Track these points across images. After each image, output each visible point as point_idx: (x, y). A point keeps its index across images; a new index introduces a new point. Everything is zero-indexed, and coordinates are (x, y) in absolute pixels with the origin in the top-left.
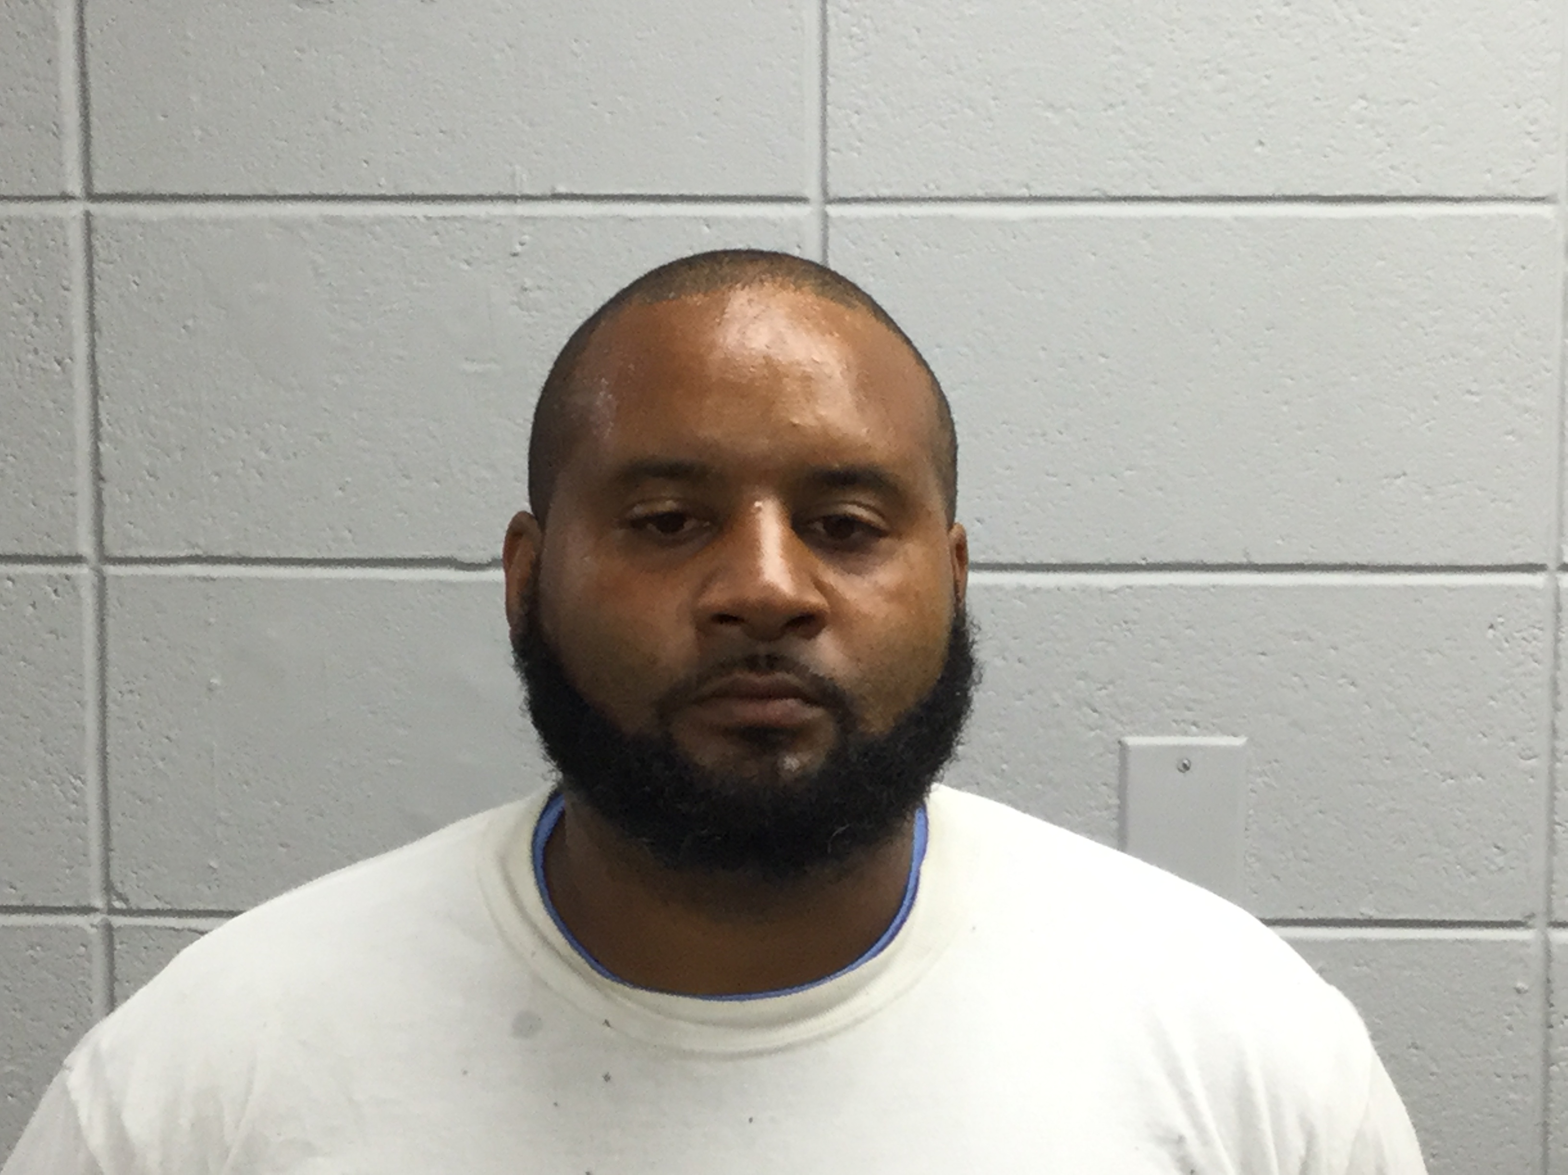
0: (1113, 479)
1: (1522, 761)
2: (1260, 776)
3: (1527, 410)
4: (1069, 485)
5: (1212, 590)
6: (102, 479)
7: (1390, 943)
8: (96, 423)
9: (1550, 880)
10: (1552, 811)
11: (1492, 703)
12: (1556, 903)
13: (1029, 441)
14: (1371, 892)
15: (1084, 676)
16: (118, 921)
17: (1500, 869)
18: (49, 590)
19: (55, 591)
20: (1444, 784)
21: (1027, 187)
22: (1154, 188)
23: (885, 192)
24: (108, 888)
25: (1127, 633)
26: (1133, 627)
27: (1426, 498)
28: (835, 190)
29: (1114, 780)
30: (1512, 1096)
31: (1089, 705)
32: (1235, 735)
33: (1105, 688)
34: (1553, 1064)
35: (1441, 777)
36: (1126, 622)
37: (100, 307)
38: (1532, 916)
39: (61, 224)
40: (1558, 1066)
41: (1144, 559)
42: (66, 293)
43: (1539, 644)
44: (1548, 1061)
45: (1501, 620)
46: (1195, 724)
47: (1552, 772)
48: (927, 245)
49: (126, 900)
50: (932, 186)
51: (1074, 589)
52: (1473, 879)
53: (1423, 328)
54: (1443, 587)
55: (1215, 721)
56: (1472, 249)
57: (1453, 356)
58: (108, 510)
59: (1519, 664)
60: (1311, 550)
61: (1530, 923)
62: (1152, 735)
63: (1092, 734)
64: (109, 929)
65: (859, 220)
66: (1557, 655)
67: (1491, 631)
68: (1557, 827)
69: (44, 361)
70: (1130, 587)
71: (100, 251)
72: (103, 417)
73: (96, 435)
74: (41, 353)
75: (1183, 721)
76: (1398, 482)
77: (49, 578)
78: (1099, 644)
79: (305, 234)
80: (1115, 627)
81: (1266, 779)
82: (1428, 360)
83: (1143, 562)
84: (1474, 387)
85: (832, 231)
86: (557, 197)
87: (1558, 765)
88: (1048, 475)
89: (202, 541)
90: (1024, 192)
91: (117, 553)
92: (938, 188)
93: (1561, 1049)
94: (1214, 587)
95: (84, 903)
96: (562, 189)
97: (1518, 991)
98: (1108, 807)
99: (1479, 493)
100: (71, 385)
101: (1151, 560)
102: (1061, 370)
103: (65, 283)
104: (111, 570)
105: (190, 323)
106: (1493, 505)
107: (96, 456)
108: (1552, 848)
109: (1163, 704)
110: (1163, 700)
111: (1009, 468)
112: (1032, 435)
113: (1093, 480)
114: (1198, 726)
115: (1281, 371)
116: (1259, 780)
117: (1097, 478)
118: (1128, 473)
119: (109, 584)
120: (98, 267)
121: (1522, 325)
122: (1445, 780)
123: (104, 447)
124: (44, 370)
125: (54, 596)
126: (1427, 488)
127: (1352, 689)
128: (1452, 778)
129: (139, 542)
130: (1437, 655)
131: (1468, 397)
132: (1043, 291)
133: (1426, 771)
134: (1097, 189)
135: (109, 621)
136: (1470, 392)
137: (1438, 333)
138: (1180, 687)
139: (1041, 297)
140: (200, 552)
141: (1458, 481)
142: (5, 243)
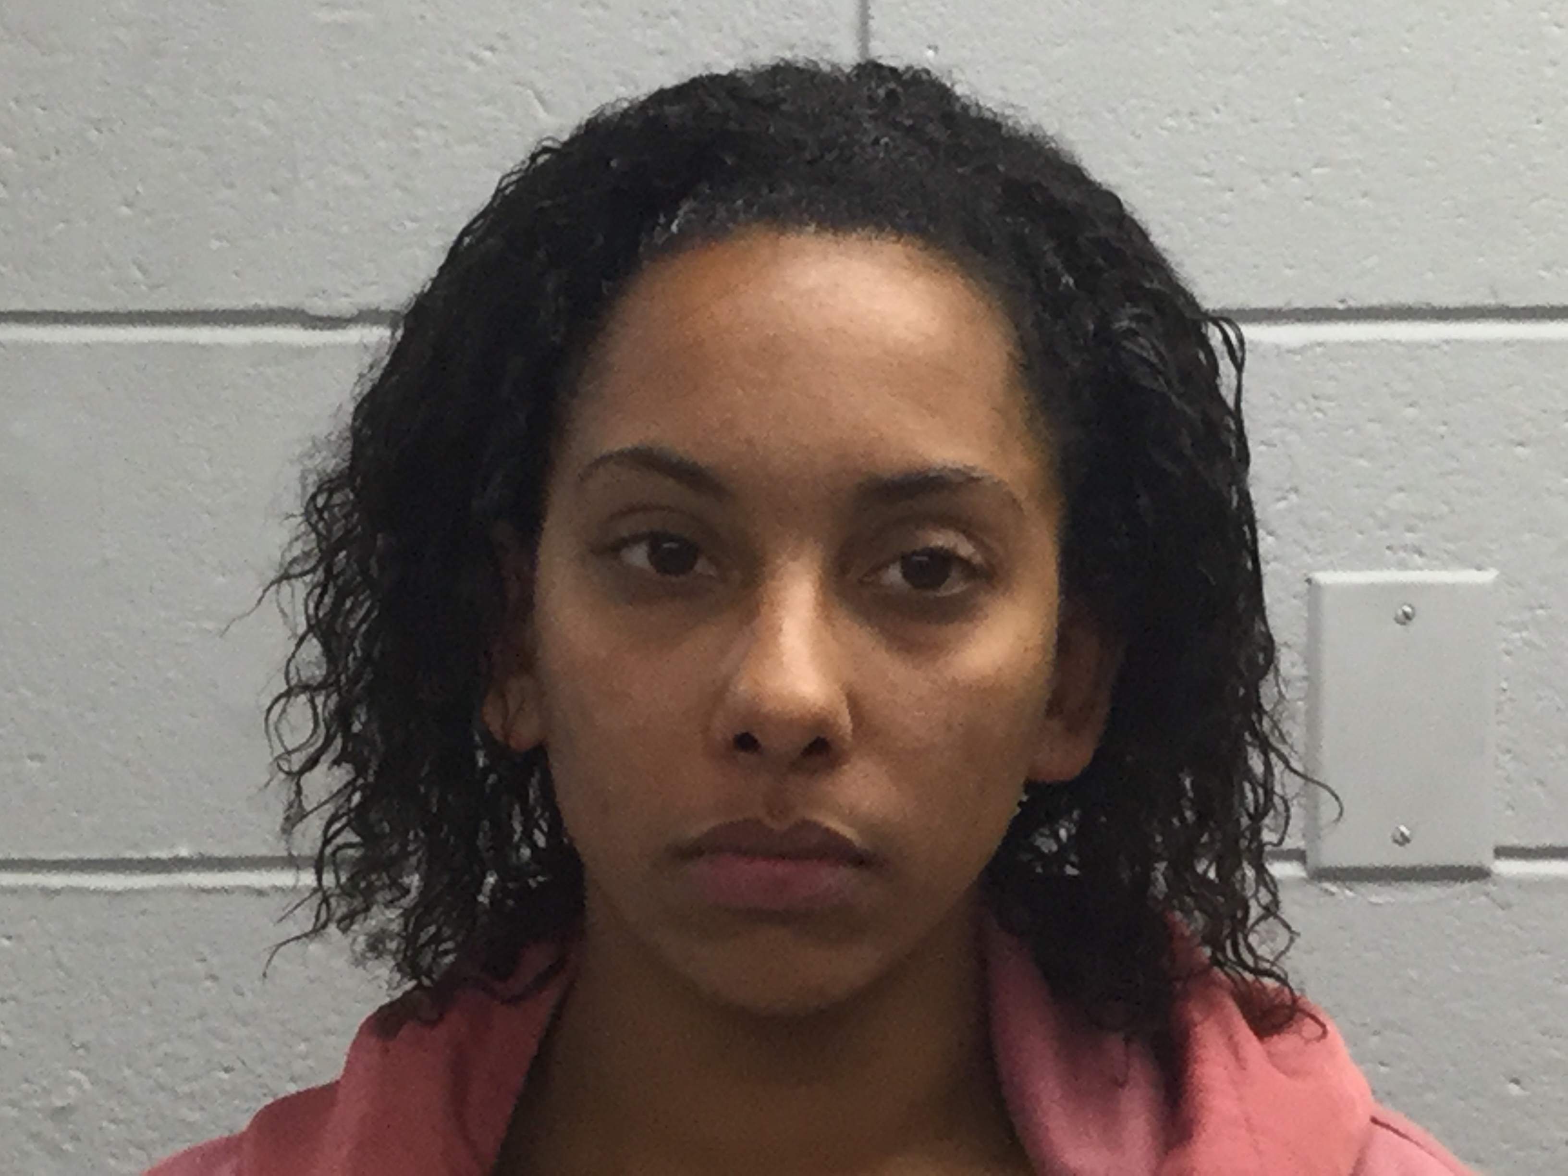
0: (1296, 180)
2: (1519, 630)
4: (1230, 189)
5: (1446, 348)
13: (1170, 122)
25: (1318, 415)
26: (1324, 404)
29: (1299, 637)
32: (1479, 568)
33: (1284, 498)
36: (1315, 397)
41: (1342, 301)
46: (1420, 551)
55: (1451, 546)
62: (1355, 569)
70: (1320, 344)
75: (1402, 547)
78: (1276, 431)
80: (1301, 406)
81: (1525, 634)
83: (1341, 307)
88: (1198, 174)
94: (1447, 342)
98: (1291, 681)
101: (1352, 303)
102: (1217, 15)
109: (1371, 521)
110: (1372, 515)
111: (1138, 164)
112: (1175, 113)
113: (1264, 181)
114: (1421, 554)
115: (1545, 15)
116: (1516, 635)
117: (1272, 179)
118: (1316, 171)
138: (1398, 495)
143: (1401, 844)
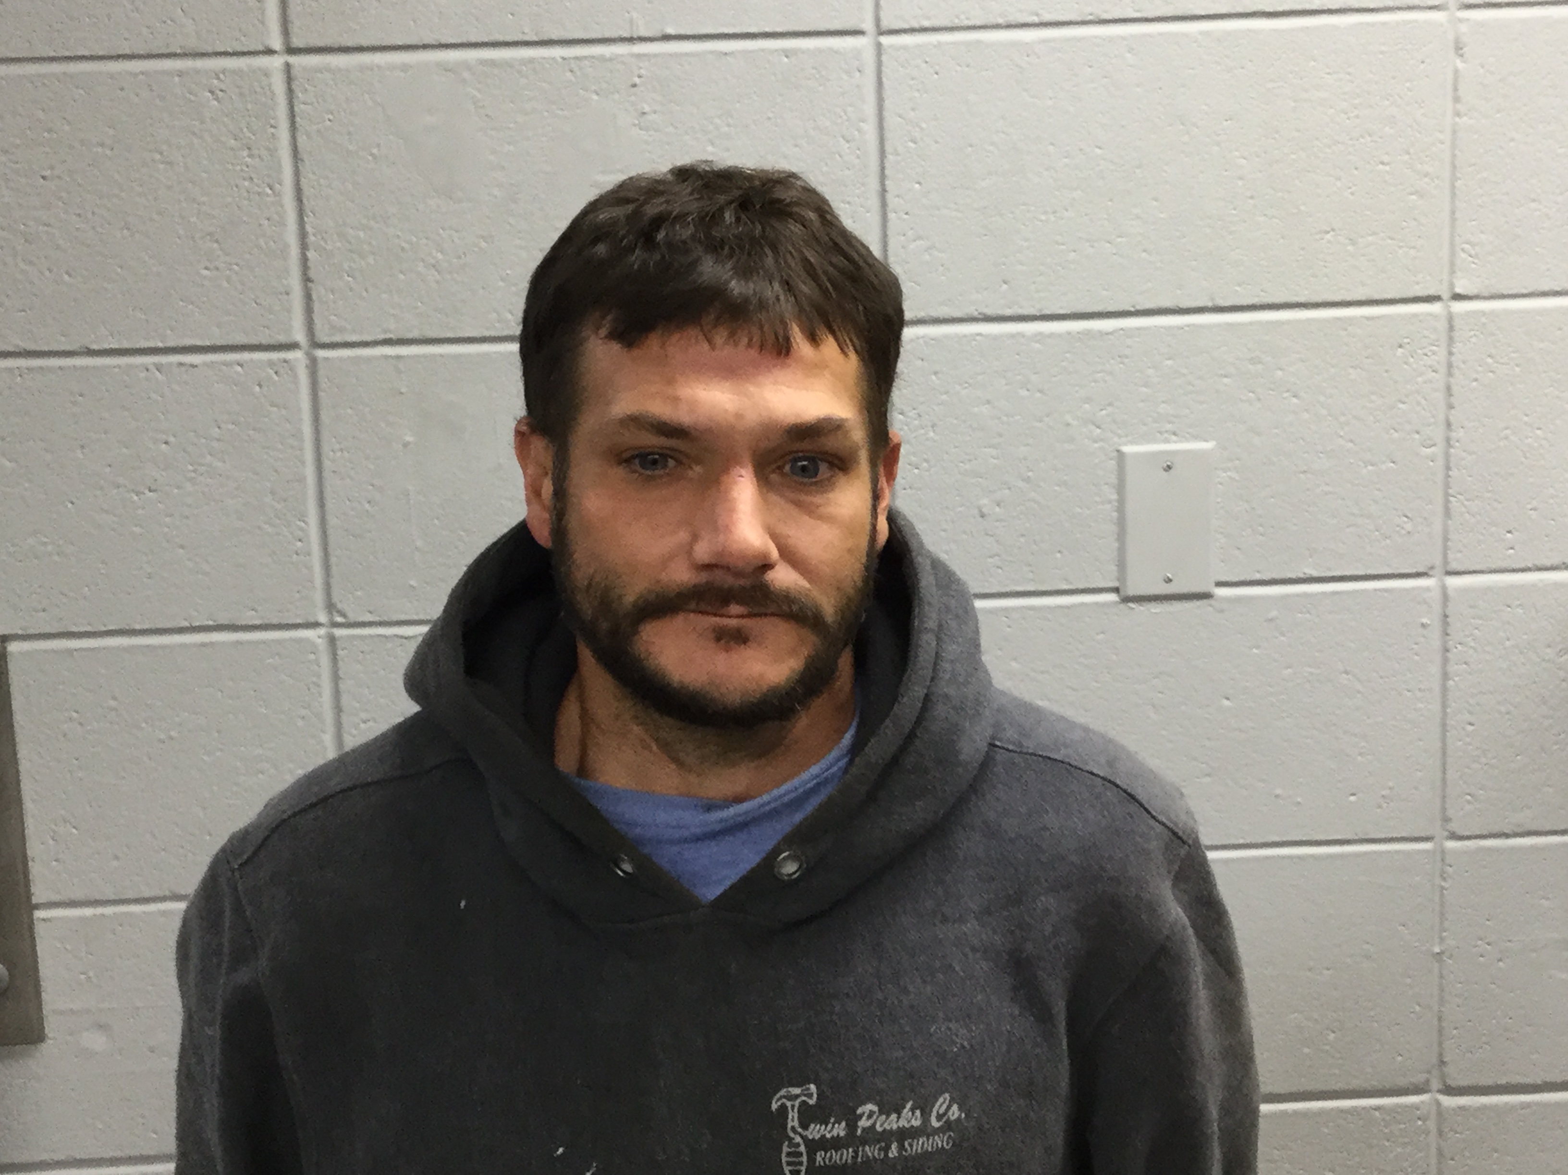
0: (1108, 245)
1: (1424, 449)
2: (1225, 472)
3: (1426, 175)
4: (1075, 251)
5: (1186, 328)
6: (310, 280)
7: (1324, 594)
8: (303, 235)
9: (1446, 539)
10: (1447, 486)
11: (1401, 406)
12: (1451, 556)
13: (1043, 218)
14: (1311, 557)
15: (1088, 400)
16: (338, 632)
17: (1409, 533)
18: (271, 372)
19: (276, 373)
20: (1365, 471)
21: (1037, 15)
22: (1138, 11)
23: (926, 24)
24: (330, 607)
25: (1121, 366)
26: (1126, 361)
27: (1350, 248)
28: (886, 24)
29: (1113, 480)
30: (1420, 705)
31: (1094, 424)
32: (1206, 441)
33: (1105, 409)
34: (1449, 679)
35: (1363, 465)
36: (1119, 357)
37: (302, 139)
38: (1432, 568)
39: (266, 74)
40: (1454, 680)
41: (1133, 307)
42: (273, 130)
43: (1436, 358)
44: (1445, 676)
45: (1406, 340)
46: (1175, 434)
47: (1447, 456)
48: (960, 66)
49: (344, 615)
50: (962, 17)
51: (1078, 333)
52: (1388, 541)
53: (1346, 113)
54: (1363, 317)
55: (1190, 430)
56: (1383, 48)
57: (1370, 135)
58: (316, 306)
59: (1421, 374)
60: (1262, 294)
61: (1431, 573)
62: (1143, 444)
63: (1096, 445)
64: (332, 640)
65: (905, 48)
66: (1450, 366)
67: (1400, 350)
68: (1451, 499)
69: (258, 186)
70: (1122, 329)
71: (300, 95)
72: (309, 228)
73: (304, 246)
74: (255, 180)
75: (1166, 431)
76: (1328, 236)
77: (271, 363)
78: (1099, 375)
79: (466, 75)
80: (1112, 361)
81: (1229, 473)
82: (1351, 139)
83: (1132, 309)
84: (1386, 159)
85: (884, 58)
86: (667, 38)
87: (1452, 450)
88: (1058, 244)
89: (392, 326)
90: (1036, 19)
91: (326, 340)
92: (967, 19)
93: (1456, 667)
94: (1188, 326)
95: (312, 620)
96: (671, 31)
97: (1423, 625)
98: (1110, 502)
99: (1389, 241)
100: (282, 206)
101: (1138, 308)
102: (1066, 160)
103: (272, 122)
104: (321, 353)
105: (375, 151)
106: (1401, 252)
107: (304, 261)
108: (1447, 513)
109: (1149, 419)
110: (1150, 416)
111: (1026, 240)
112: (1045, 213)
113: (1092, 247)
114: (1177, 435)
115: (1237, 153)
116: (1224, 474)
117: (1096, 244)
118: (1119, 240)
119: (321, 365)
120: (298, 108)
121: (1422, 107)
122: (1366, 467)
123: (310, 254)
124: (259, 194)
125: (276, 378)
126: (1350, 240)
127: (1295, 400)
128: (1372, 465)
129: (342, 330)
130: (1359, 370)
131: (1381, 166)
132: (1051, 98)
133: (1352, 461)
134: (1091, 14)
135: (321, 394)
136: (1382, 163)
137: (1357, 117)
138: (1163, 405)
139: (1050, 103)
140: (391, 336)
141: (1374, 234)
142: (221, 90)
143: (1167, 582)
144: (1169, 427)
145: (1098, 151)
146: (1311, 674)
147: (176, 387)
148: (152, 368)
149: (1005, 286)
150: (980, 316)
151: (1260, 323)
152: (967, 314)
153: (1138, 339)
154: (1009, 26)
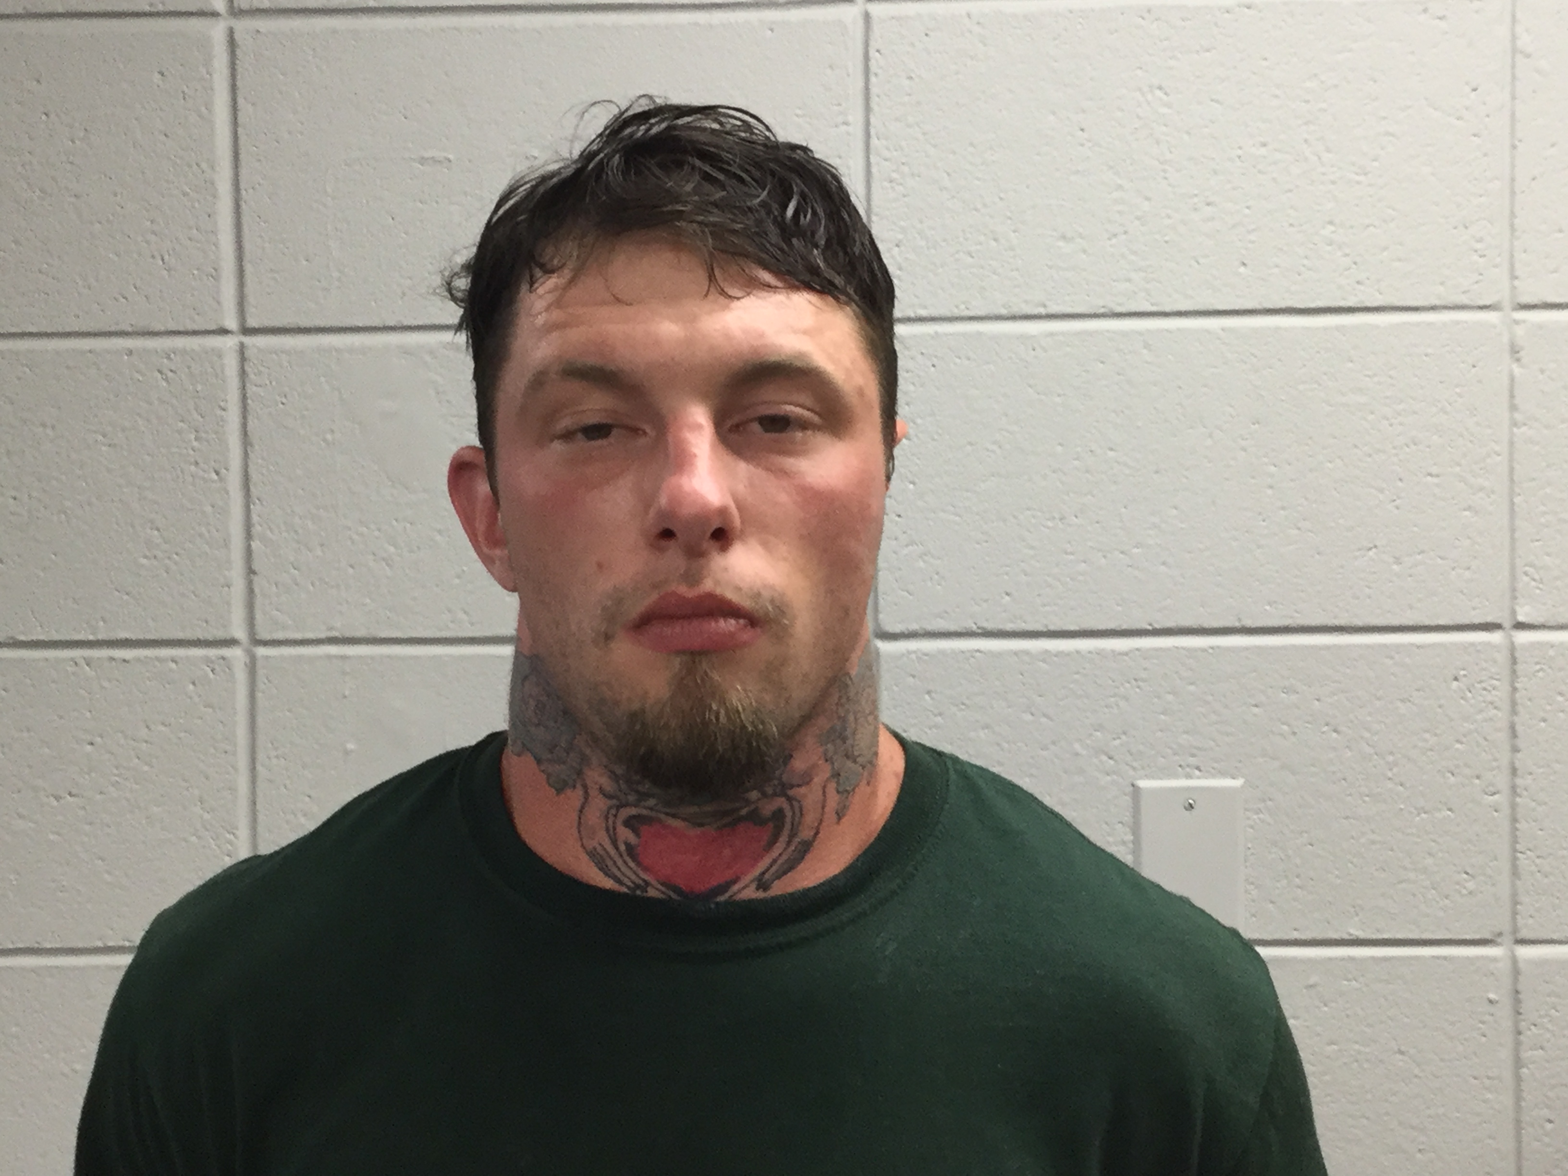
0: (1122, 556)
1: (1486, 796)
2: (1257, 814)
3: (1481, 489)
4: (1085, 562)
5: (1211, 651)
6: (254, 573)
7: (1373, 959)
8: (248, 524)
9: (1515, 902)
10: (1515, 840)
11: (1458, 746)
12: (1520, 921)
13: (1050, 524)
14: (1357, 915)
15: (1099, 727)
17: (1470, 893)
18: (208, 670)
19: (213, 671)
20: (1417, 819)
21: (1045, 306)
22: (1152, 305)
23: (923, 313)
25: (1138, 690)
26: (1141, 684)
27: (1395, 567)
29: (1127, 818)
30: (1489, 1096)
31: (1106, 754)
32: (1233, 777)
33: (1119, 738)
34: (1523, 1067)
35: (1415, 812)
36: (1136, 680)
37: (252, 424)
38: (1500, 934)
39: (219, 354)
40: (1528, 1068)
41: (1150, 625)
42: (223, 413)
43: (1497, 693)
44: (1518, 1063)
45: (1462, 673)
46: (1198, 768)
47: (1513, 806)
48: (960, 358)
50: (962, 307)
51: (1090, 652)
52: (1447, 901)
53: (1388, 419)
54: (1412, 645)
55: (1215, 765)
56: (1430, 351)
57: (1415, 444)
58: (259, 601)
59: (1481, 711)
60: (1296, 615)
61: (1499, 940)
62: (1161, 779)
63: (1109, 778)
66: (1514, 704)
67: (1455, 683)
68: (1519, 855)
69: (204, 471)
70: (1138, 649)
71: (252, 376)
72: (255, 518)
73: (249, 535)
74: (202, 465)
75: (1188, 766)
76: (1371, 553)
77: (208, 661)
78: (1112, 699)
79: (428, 358)
80: (1127, 685)
81: (1261, 816)
82: (1394, 448)
83: (1150, 628)
84: (1434, 470)
87: (1518, 800)
88: (1066, 553)
89: (338, 625)
90: (1042, 311)
91: (267, 636)
92: (968, 309)
93: (1530, 1053)
94: (1212, 648)
97: (1491, 1001)
98: (1124, 843)
99: (1439, 561)
100: (227, 493)
101: (1157, 626)
102: (1076, 463)
103: (222, 404)
104: (261, 651)
105: (329, 437)
106: (1454, 573)
107: (249, 553)
108: (1515, 872)
109: (1169, 751)
110: (1170, 748)
111: (1032, 548)
112: (1052, 519)
113: (1105, 557)
114: (1200, 771)
115: (1266, 460)
116: (1255, 817)
117: (1109, 555)
118: (1136, 550)
119: (259, 664)
120: (251, 389)
121: (1475, 415)
122: (1419, 814)
123: (255, 545)
124: (204, 479)
125: (211, 675)
126: (1395, 557)
127: (1335, 735)
128: (1425, 813)
129: (284, 628)
130: (1408, 704)
131: (1429, 478)
132: (1059, 395)
133: (1402, 806)
134: (1103, 307)
135: (259, 695)
136: (1430, 475)
137: (1401, 424)
138: (1185, 736)
139: (1058, 400)
140: (335, 634)
141: (1422, 552)
142: (171, 371)
144: (1192, 760)
145: (1111, 454)
146: (1359, 1052)
147: (106, 684)
148: (82, 663)
149: (1007, 598)
150: (980, 631)
151: (1294, 647)
152: (966, 628)
153: (1155, 661)
154: (1013, 318)
